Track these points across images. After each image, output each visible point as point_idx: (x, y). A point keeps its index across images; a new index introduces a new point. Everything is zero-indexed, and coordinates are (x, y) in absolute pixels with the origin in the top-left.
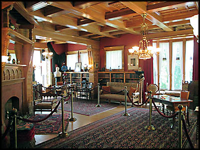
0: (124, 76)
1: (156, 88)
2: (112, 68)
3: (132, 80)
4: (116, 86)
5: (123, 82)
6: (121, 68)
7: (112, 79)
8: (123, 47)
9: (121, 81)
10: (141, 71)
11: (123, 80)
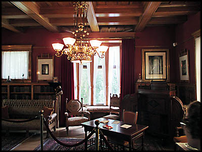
0: (32, 89)
1: (78, 106)
2: (12, 77)
3: (44, 94)
4: (19, 106)
5: (30, 99)
6: (26, 77)
7: (11, 95)
8: (30, 47)
9: (27, 97)
10: (57, 82)
11: (30, 95)
